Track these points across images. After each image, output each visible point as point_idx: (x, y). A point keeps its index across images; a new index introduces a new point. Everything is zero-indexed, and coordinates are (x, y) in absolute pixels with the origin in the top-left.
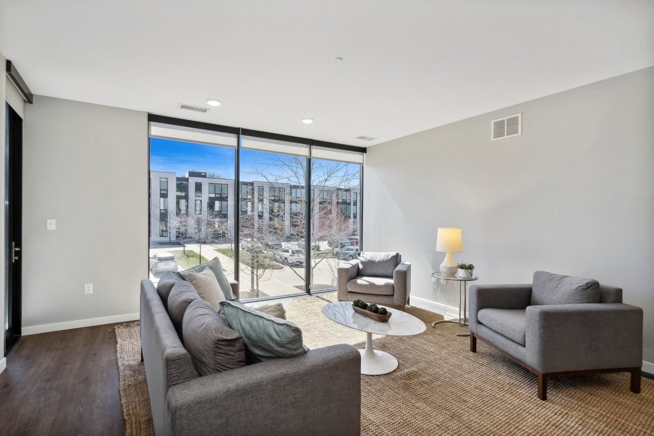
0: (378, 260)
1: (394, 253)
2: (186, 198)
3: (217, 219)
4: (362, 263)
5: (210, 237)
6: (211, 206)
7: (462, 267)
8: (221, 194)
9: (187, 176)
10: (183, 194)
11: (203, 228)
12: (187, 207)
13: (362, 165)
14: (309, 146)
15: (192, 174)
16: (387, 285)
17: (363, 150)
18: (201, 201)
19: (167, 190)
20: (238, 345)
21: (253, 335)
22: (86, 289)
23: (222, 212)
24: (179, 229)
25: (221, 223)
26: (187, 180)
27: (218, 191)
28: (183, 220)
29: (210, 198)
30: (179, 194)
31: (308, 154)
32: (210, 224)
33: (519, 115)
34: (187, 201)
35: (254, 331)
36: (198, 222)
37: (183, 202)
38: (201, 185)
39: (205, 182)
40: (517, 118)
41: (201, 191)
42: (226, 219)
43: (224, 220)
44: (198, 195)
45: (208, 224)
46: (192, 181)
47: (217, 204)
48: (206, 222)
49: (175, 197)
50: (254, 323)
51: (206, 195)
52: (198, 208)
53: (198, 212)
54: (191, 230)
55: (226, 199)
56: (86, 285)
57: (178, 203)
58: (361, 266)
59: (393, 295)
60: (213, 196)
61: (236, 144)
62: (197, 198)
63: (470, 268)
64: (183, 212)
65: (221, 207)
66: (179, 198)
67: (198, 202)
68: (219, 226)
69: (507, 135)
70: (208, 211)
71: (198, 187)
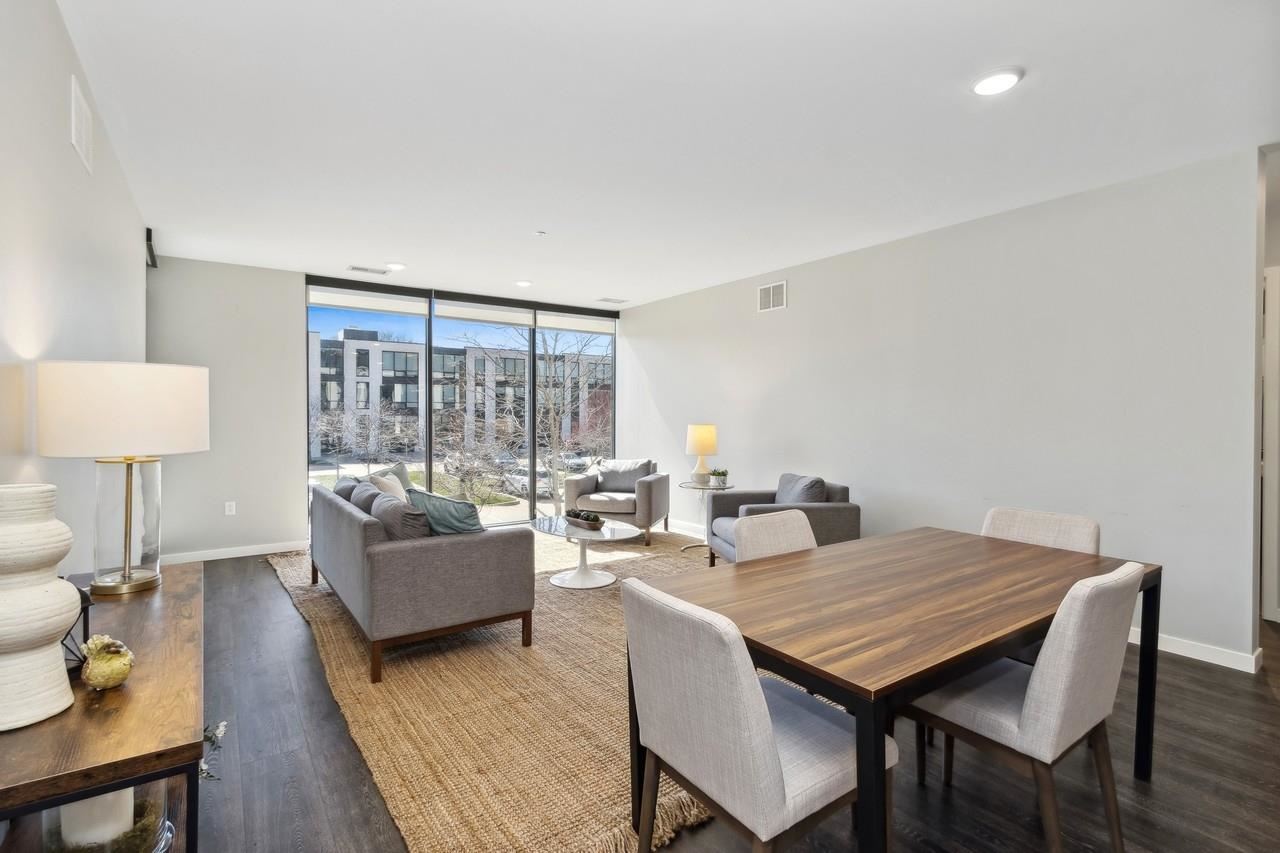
0: (622, 470)
1: (645, 461)
2: (339, 378)
3: (399, 418)
4: (602, 474)
5: (385, 450)
6: (387, 392)
7: (715, 473)
8: (405, 372)
9: (341, 337)
10: (333, 371)
11: (373, 433)
12: (342, 395)
13: (614, 335)
14: (532, 311)
15: (351, 335)
16: (628, 500)
17: (614, 315)
18: (368, 384)
20: (423, 520)
21: (436, 514)
22: (227, 509)
23: (409, 405)
24: (327, 436)
25: (406, 425)
26: (341, 345)
27: (400, 366)
28: (336, 419)
29: (385, 379)
30: (326, 371)
31: (531, 323)
32: (385, 427)
33: (785, 283)
34: (341, 384)
35: (438, 511)
36: (362, 422)
37: (333, 386)
38: (368, 353)
39: (375, 348)
40: (782, 285)
41: (368, 366)
42: (415, 418)
43: (412, 418)
44: (361, 374)
45: (382, 427)
46: (351, 348)
47: (398, 389)
48: (377, 424)
49: (319, 376)
50: (438, 503)
51: (377, 373)
52: (362, 397)
53: (362, 405)
54: (350, 438)
55: (415, 380)
56: (227, 504)
57: (324, 387)
58: (600, 479)
59: (634, 513)
60: (391, 374)
61: (426, 312)
62: (360, 379)
63: (724, 474)
64: (333, 405)
65: (406, 394)
66: (325, 378)
67: (362, 386)
68: (402, 431)
69: (774, 306)
70: (381, 402)
71: (363, 359)
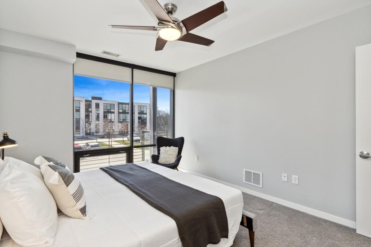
6: (105, 116)
8: (110, 110)
9: (90, 99)
15: (94, 98)
18: (99, 113)
19: (80, 108)
29: (104, 112)
38: (99, 104)
39: (101, 103)
41: (99, 108)
44: (97, 110)
46: (94, 102)
51: (102, 110)
60: (106, 110)
70: (104, 119)
71: (97, 106)
